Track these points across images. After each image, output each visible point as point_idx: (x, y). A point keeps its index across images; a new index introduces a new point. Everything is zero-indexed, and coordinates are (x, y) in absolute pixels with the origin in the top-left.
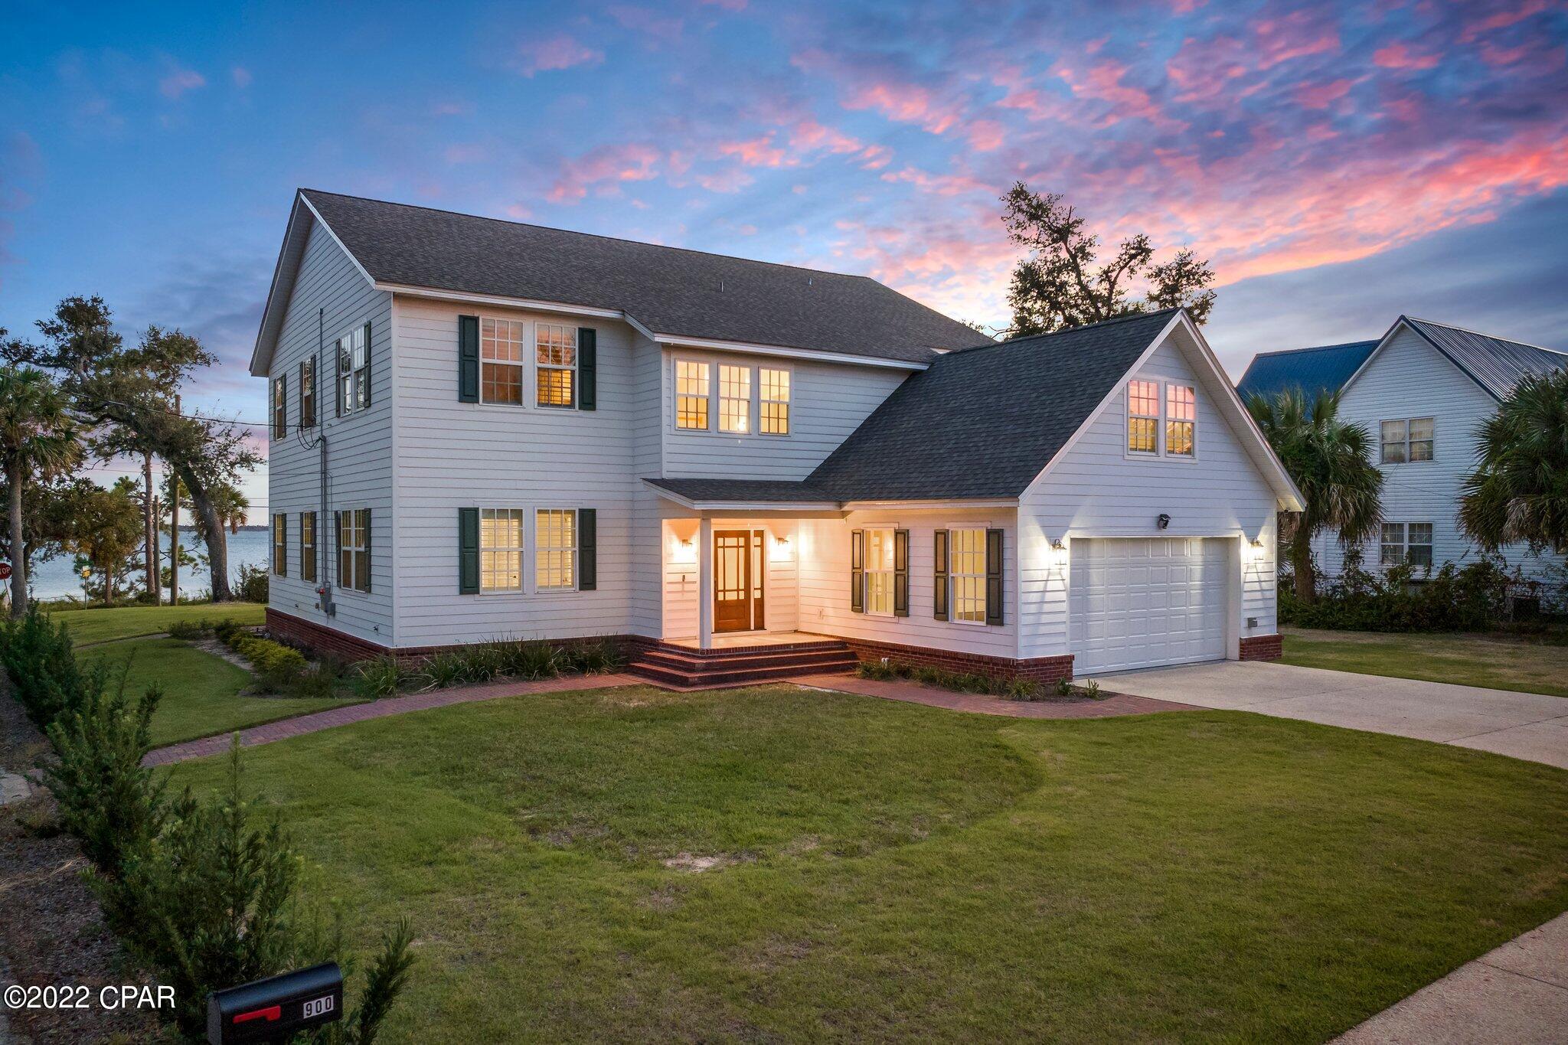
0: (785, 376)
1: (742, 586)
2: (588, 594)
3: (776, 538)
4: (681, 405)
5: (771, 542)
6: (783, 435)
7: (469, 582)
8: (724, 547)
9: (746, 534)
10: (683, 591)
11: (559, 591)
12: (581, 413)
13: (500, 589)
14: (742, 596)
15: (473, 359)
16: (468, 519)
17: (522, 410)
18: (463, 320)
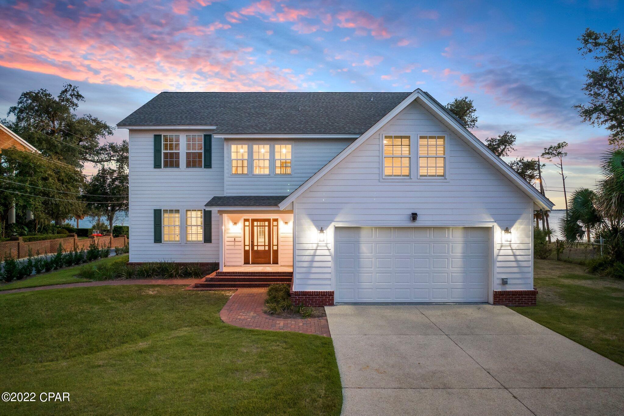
0: (289, 147)
1: (267, 244)
2: (208, 245)
3: (284, 222)
4: (234, 163)
5: (281, 224)
6: (289, 174)
7: (158, 238)
8: (257, 226)
9: (269, 220)
10: (234, 245)
11: (196, 243)
12: (205, 169)
13: (171, 241)
14: (267, 248)
15: (159, 151)
16: (158, 215)
17: (180, 170)
18: (156, 136)
